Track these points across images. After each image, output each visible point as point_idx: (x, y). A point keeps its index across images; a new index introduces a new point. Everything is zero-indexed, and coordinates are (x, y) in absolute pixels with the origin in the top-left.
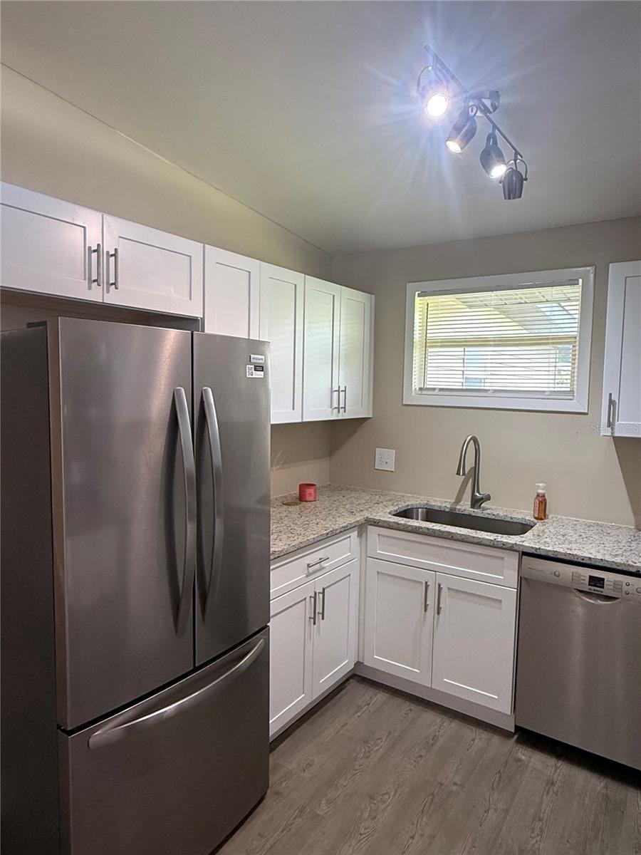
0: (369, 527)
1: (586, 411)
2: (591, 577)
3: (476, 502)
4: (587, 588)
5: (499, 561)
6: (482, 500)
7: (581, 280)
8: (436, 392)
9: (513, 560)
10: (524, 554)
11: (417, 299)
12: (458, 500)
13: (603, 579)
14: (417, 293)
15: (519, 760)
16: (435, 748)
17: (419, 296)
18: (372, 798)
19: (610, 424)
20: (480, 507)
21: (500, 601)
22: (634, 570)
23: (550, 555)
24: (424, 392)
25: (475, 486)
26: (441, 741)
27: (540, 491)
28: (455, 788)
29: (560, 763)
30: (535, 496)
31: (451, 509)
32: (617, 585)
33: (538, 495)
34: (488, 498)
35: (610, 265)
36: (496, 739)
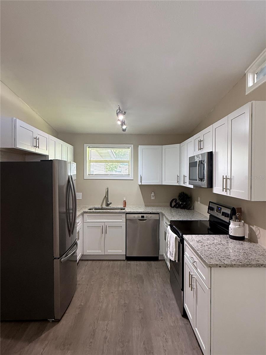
0: (84, 214)
1: (133, 179)
2: (142, 216)
3: (108, 205)
4: (141, 218)
5: (121, 217)
6: (109, 204)
7: (130, 148)
8: (94, 175)
9: (124, 215)
10: (127, 213)
11: (87, 149)
12: (102, 205)
13: (144, 216)
14: (87, 147)
15: (129, 263)
16: (110, 267)
17: (88, 148)
18: (102, 278)
19: (141, 182)
20: (109, 206)
21: (122, 226)
22: (150, 213)
23: (133, 213)
24: (90, 175)
25: (107, 200)
26: (111, 265)
27: (125, 200)
28: (119, 271)
29: (137, 262)
30: (123, 201)
31: (102, 208)
32: (147, 217)
33: (124, 201)
34: (111, 203)
35: (139, 146)
36: (122, 262)
